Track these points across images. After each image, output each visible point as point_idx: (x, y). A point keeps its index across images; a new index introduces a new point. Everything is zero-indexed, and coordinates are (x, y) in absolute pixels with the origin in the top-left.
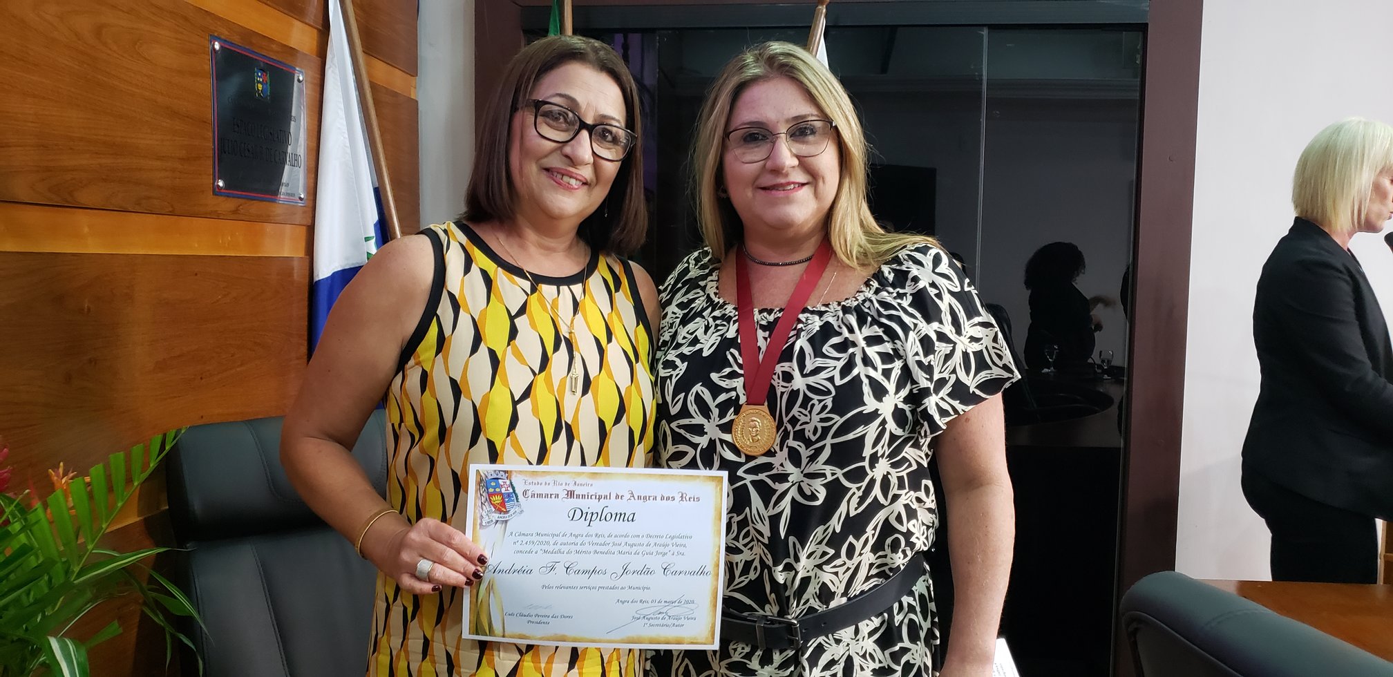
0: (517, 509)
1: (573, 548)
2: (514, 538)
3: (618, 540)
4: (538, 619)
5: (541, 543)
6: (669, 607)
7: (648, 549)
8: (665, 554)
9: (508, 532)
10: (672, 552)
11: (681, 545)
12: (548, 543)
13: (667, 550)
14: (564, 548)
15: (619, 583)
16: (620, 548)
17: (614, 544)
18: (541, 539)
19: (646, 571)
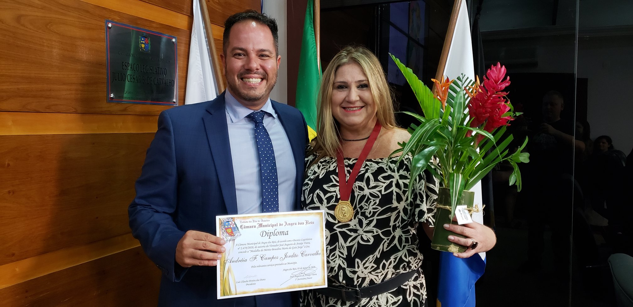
0: (239, 234)
1: (263, 248)
2: (238, 247)
3: (282, 243)
4: (251, 283)
5: (250, 248)
6: (305, 271)
7: (294, 246)
8: (302, 247)
9: (235, 244)
10: (304, 246)
11: (308, 243)
12: (253, 247)
13: (302, 245)
14: (260, 249)
15: (284, 262)
16: (283, 247)
17: (281, 245)
18: (250, 246)
19: (295, 256)
